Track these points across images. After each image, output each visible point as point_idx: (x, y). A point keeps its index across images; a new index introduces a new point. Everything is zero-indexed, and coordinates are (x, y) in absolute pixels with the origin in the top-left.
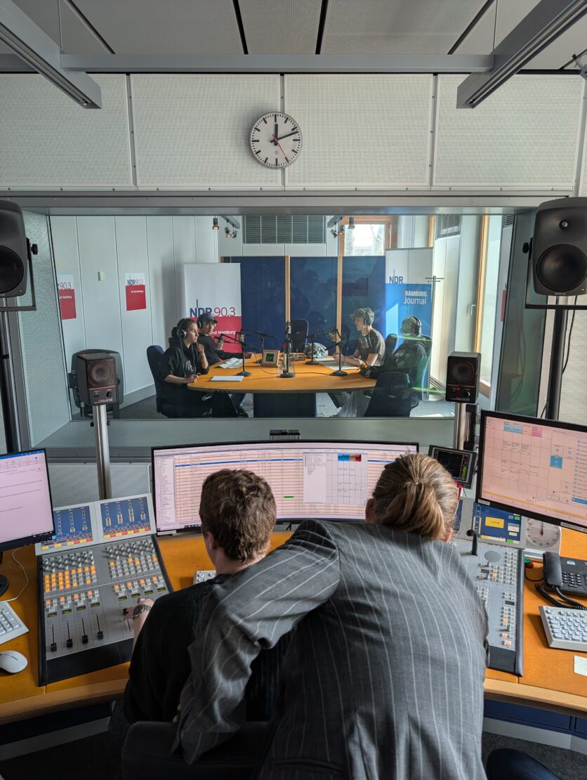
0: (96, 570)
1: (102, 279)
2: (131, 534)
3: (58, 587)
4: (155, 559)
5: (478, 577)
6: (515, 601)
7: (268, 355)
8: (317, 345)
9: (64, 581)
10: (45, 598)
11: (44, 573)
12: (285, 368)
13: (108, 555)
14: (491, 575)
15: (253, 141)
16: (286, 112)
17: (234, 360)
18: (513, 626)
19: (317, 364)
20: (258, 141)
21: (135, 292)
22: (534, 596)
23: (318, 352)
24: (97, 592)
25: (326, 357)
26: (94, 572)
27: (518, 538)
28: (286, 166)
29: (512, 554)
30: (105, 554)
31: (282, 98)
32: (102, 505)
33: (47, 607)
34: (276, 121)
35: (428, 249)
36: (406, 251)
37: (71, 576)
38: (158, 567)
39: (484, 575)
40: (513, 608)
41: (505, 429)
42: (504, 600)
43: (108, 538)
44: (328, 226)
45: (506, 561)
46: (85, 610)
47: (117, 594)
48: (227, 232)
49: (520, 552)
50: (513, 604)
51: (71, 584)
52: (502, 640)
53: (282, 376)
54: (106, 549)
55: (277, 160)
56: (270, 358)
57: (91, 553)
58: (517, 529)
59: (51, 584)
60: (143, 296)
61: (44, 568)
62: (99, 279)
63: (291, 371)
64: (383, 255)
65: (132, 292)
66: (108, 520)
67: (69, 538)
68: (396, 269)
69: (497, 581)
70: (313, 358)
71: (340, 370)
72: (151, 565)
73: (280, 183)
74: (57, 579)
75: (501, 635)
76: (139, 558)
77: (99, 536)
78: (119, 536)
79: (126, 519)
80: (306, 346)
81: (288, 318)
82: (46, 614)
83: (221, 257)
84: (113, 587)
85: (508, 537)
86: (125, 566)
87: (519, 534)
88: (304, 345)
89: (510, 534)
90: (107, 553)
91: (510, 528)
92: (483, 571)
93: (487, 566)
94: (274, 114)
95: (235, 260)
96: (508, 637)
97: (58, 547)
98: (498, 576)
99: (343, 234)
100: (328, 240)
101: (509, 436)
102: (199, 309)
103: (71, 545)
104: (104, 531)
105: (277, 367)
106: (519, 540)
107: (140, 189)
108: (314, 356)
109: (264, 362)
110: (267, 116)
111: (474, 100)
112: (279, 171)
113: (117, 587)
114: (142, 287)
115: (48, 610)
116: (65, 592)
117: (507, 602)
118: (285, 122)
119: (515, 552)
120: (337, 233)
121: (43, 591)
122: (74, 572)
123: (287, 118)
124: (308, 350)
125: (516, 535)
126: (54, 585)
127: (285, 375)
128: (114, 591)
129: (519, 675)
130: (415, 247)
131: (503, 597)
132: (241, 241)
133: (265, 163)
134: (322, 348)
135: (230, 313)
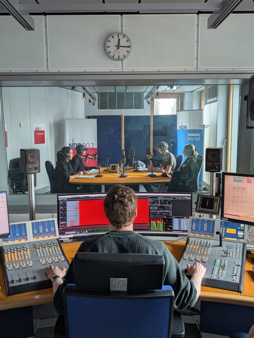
0: (30, 253)
1: (22, 126)
2: (47, 238)
3: (12, 260)
4: (59, 249)
5: (222, 256)
6: (240, 265)
7: (113, 166)
8: (139, 162)
9: (15, 257)
10: (6, 264)
11: (4, 254)
12: (122, 173)
13: (36, 247)
14: (229, 255)
15: (107, 47)
16: (124, 33)
17: (94, 170)
18: (239, 274)
19: (140, 171)
20: (110, 47)
21: (39, 134)
22: (251, 264)
23: (140, 166)
24: (31, 262)
25: (144, 169)
26: (29, 254)
27: (243, 238)
28: (124, 59)
29: (240, 246)
30: (34, 246)
31: (122, 26)
32: (32, 223)
33: (7, 267)
34: (118, 37)
35: (201, 110)
36: (188, 111)
37: (18, 255)
38: (61, 252)
39: (225, 255)
40: (240, 268)
41: (234, 181)
42: (235, 265)
43: (35, 240)
44: (145, 99)
45: (237, 249)
46: (26, 268)
47: (41, 263)
48: (90, 102)
49: (244, 245)
50: (240, 266)
51: (18, 259)
52: (233, 279)
53: (120, 177)
54: (34, 244)
55: (119, 56)
56: (114, 168)
57: (27, 245)
58: (242, 234)
59: (8, 258)
60: (43, 137)
61: (4, 251)
62: (20, 126)
63: (125, 174)
64: (175, 114)
65: (38, 134)
66: (35, 231)
67: (16, 238)
68: (183, 121)
69: (232, 257)
70: (137, 169)
71: (152, 174)
72: (57, 251)
73: (120, 68)
74: (11, 256)
75: (233, 277)
76: (51, 248)
77: (31, 238)
78: (41, 239)
79: (44, 231)
80: (133, 163)
81: (123, 148)
82: (7, 270)
83: (86, 116)
84: (39, 260)
85: (238, 238)
86: (45, 251)
87: (243, 236)
88: (132, 162)
89: (239, 236)
90: (35, 246)
91: (239, 233)
92: (225, 253)
93: (227, 251)
94: (117, 34)
95: (94, 117)
96: (236, 278)
97: (11, 243)
98: (232, 255)
99: (154, 102)
100: (145, 107)
101: (236, 184)
102: (74, 144)
103: (17, 242)
104: (33, 236)
105: (117, 173)
106: (243, 239)
107: (50, 71)
108: (138, 168)
109: (111, 170)
110: (114, 35)
111: (215, 24)
112: (120, 62)
113: (41, 260)
114: (43, 132)
115: (8, 268)
116: (15, 262)
117: (236, 265)
118: (123, 38)
119: (242, 245)
120: (150, 102)
121: (5, 261)
122: (19, 253)
123: (124, 36)
124: (134, 165)
125: (242, 236)
126: (10, 258)
127: (122, 176)
128: (40, 262)
129: (241, 292)
130: (194, 109)
131: (235, 263)
132: (97, 108)
133: (113, 58)
134: (142, 164)
135: (91, 146)
